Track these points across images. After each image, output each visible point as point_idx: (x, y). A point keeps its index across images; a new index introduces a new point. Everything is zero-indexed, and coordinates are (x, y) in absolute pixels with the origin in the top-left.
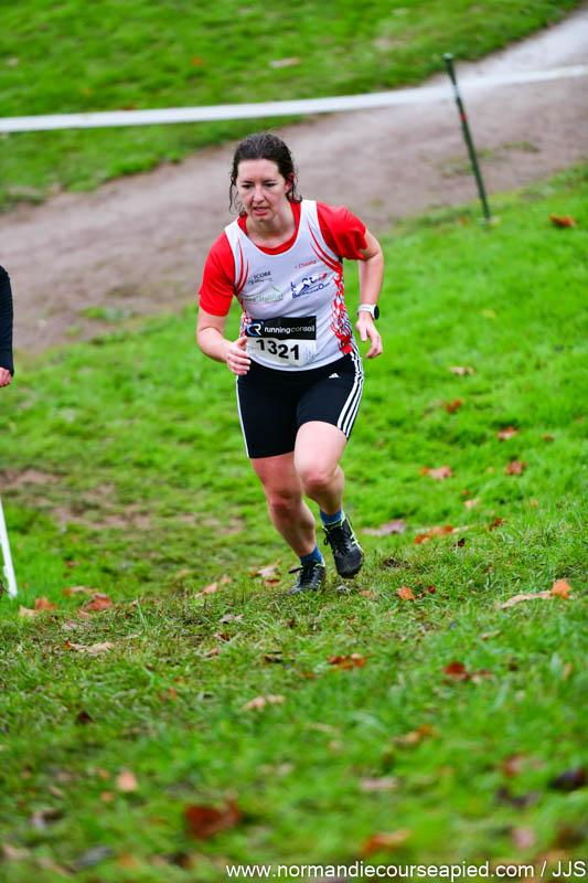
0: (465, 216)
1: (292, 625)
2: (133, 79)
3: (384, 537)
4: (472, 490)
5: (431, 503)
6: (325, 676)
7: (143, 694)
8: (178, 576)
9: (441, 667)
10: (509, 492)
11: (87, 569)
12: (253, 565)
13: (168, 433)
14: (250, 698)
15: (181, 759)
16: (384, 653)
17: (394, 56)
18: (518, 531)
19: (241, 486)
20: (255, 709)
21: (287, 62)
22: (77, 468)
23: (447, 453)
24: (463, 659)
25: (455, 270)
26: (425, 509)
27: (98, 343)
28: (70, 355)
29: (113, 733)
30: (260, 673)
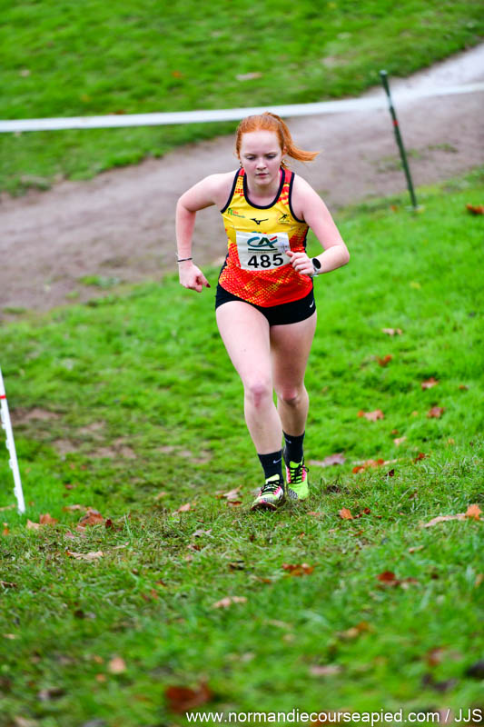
0: (396, 204)
1: (252, 539)
2: (124, 89)
3: (327, 468)
4: (400, 430)
5: (366, 441)
6: (280, 582)
7: (129, 594)
8: (156, 498)
9: (375, 575)
10: (431, 432)
11: (83, 491)
12: (219, 490)
13: (150, 380)
14: (219, 598)
15: (162, 648)
16: (329, 563)
17: (339, 72)
18: (439, 464)
19: (210, 425)
20: (222, 608)
21: (250, 76)
22: (75, 407)
23: (380, 399)
24: (393, 568)
25: (387, 248)
26: (360, 445)
27: (93, 305)
28: (70, 315)
29: (105, 625)
30: (226, 578)
